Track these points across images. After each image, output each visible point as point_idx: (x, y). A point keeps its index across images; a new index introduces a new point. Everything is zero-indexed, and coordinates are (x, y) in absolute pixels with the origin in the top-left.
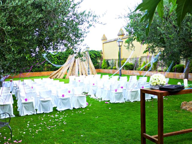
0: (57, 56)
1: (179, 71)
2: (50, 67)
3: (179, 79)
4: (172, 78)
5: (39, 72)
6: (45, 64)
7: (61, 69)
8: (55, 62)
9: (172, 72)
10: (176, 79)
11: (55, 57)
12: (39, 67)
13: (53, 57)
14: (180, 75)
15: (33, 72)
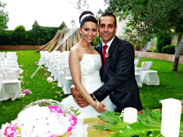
0: (51, 31)
1: (169, 52)
2: (43, 41)
3: (168, 61)
4: (161, 60)
5: (32, 45)
6: (39, 39)
7: (49, 44)
8: (49, 37)
9: (161, 53)
10: (165, 61)
11: (49, 32)
12: (32, 41)
13: (46, 31)
14: (170, 56)
15: (26, 45)
